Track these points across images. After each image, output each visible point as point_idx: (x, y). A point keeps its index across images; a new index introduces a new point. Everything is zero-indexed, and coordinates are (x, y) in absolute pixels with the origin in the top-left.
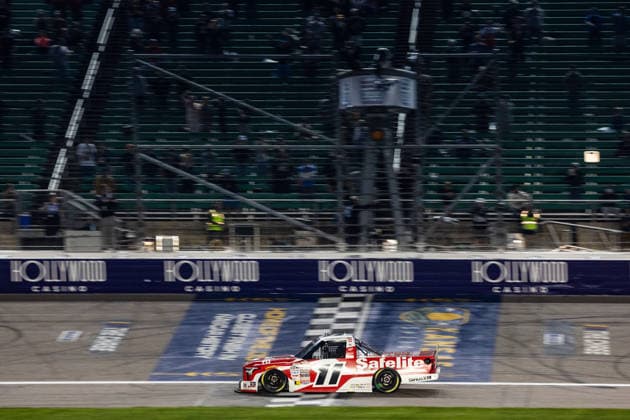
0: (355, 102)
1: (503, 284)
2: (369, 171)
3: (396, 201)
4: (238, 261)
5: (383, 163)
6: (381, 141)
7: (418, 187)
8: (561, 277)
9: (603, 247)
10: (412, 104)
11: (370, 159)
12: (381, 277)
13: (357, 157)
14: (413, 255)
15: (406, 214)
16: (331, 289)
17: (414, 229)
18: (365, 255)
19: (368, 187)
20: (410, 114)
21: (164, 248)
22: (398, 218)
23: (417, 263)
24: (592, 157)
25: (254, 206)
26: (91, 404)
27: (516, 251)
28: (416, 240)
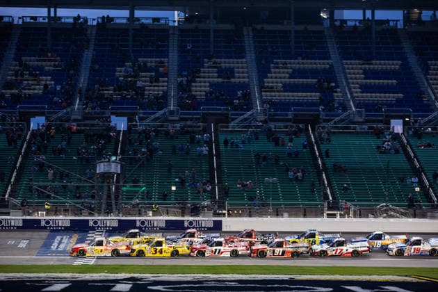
0: (102, 170)
1: (146, 227)
2: (105, 192)
3: (113, 202)
4: (64, 219)
5: (109, 189)
6: (109, 183)
7: (120, 197)
8: (163, 225)
9: (176, 216)
10: (119, 172)
11: (105, 188)
12: (108, 225)
13: (101, 188)
14: (118, 218)
15: (116, 205)
16: (93, 228)
17: (119, 210)
18: (104, 218)
19: (105, 197)
20: (118, 175)
21: (41, 216)
22: (114, 206)
23: (119, 221)
24: (174, 188)
25: (69, 203)
26: (17, 264)
27: (150, 216)
28: (119, 213)
